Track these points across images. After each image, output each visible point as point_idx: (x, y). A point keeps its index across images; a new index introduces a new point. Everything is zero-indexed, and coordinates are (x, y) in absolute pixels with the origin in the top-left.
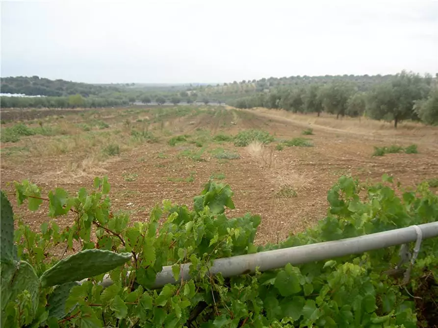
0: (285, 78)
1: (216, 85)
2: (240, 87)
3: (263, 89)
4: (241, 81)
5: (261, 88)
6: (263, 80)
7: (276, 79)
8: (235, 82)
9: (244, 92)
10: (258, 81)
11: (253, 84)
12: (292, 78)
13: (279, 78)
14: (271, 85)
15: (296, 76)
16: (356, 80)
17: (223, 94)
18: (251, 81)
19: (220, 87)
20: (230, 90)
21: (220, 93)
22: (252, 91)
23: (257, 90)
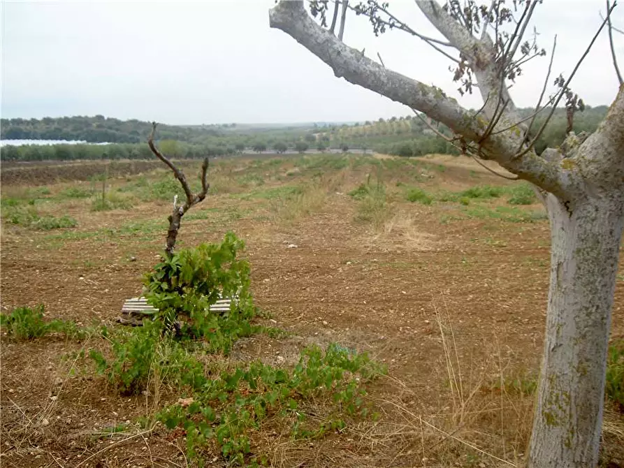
1: (354, 124)
2: (389, 127)
3: (422, 129)
4: (390, 118)
5: (419, 128)
8: (381, 120)
9: (395, 134)
10: (414, 119)
11: (408, 122)
17: (366, 136)
18: (405, 117)
19: (360, 127)
20: (376, 131)
21: (361, 136)
22: (407, 131)
23: (414, 131)
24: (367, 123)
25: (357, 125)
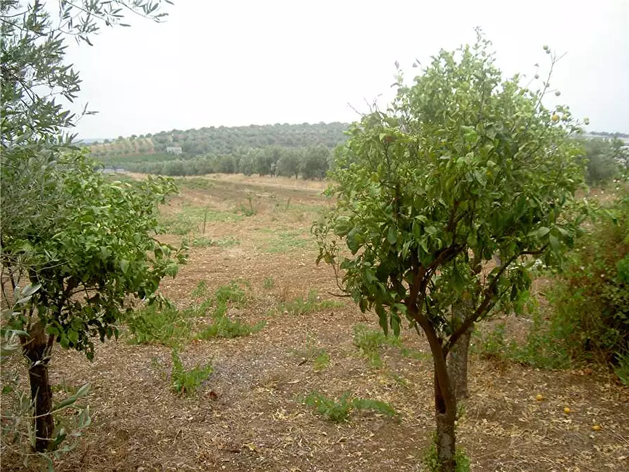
0: (194, 130)
1: (92, 142)
2: (130, 144)
3: (165, 147)
4: (130, 136)
5: (162, 145)
6: (163, 133)
7: (180, 132)
8: (121, 138)
9: (138, 152)
10: (154, 136)
11: (149, 140)
12: (204, 129)
13: (184, 130)
14: (175, 140)
15: (209, 127)
16: (294, 130)
17: (107, 155)
18: (145, 135)
19: (99, 146)
20: (117, 150)
21: (103, 155)
22: (149, 150)
23: (156, 149)
24: (106, 141)
25: (96, 143)
